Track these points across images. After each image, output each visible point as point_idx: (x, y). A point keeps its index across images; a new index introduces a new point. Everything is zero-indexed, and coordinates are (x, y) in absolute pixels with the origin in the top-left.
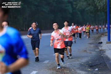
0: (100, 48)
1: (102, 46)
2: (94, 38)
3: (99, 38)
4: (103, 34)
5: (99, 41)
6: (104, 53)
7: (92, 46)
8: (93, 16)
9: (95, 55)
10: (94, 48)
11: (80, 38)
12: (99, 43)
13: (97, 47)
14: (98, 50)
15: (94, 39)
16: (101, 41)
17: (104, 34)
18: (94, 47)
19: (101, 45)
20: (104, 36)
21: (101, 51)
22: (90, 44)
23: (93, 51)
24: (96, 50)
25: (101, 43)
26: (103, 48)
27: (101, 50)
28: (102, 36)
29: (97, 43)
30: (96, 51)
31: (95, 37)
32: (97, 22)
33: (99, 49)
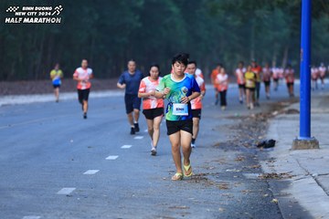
0: (266, 169)
1: (272, 160)
2: (240, 121)
3: (260, 123)
4: (277, 106)
5: (259, 134)
6: (284, 191)
7: (230, 156)
8: (238, 23)
9: (244, 198)
10: (237, 167)
11: (223, 108)
12: (259, 146)
13: (252, 162)
14: (257, 175)
15: (240, 127)
16: (269, 137)
17: (282, 107)
18: (237, 163)
19: (272, 153)
20: (284, 115)
21: (271, 182)
22: (222, 146)
23: (232, 179)
24: (249, 175)
25: (272, 144)
26: (279, 168)
27: (269, 176)
28: (275, 113)
29: (250, 144)
30: (250, 180)
31: (242, 118)
32: (252, 53)
33: (260, 171)
